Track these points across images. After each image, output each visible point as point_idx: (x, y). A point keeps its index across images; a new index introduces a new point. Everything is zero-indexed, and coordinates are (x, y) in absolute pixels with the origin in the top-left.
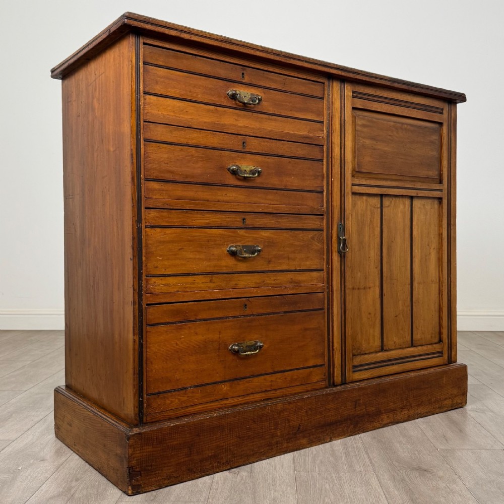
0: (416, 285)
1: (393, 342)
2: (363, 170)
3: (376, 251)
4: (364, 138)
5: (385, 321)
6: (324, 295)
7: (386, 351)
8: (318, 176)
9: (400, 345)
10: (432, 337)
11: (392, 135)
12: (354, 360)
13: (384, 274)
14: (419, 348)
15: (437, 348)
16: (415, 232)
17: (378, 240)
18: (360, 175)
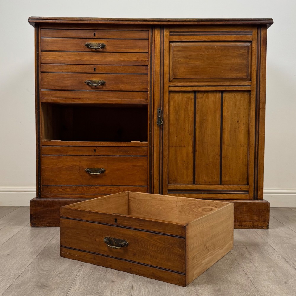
0: (225, 147)
1: (203, 180)
2: (178, 77)
3: (190, 125)
4: (179, 58)
5: (196, 167)
6: (147, 148)
7: (197, 184)
8: (144, 83)
9: (209, 183)
10: (240, 181)
11: (203, 54)
12: (169, 187)
13: (197, 139)
14: (226, 186)
15: (244, 188)
16: (225, 114)
17: (191, 118)
18: (176, 80)
